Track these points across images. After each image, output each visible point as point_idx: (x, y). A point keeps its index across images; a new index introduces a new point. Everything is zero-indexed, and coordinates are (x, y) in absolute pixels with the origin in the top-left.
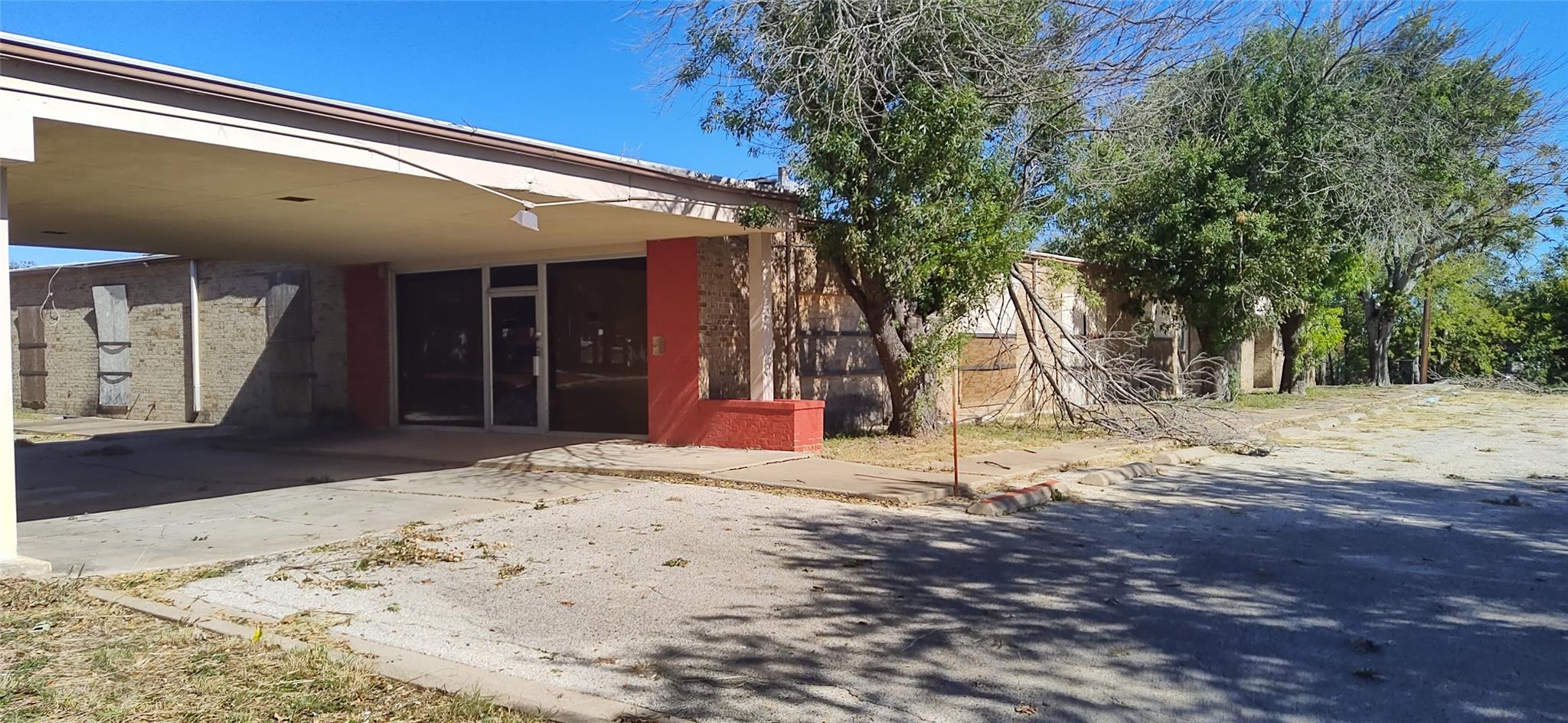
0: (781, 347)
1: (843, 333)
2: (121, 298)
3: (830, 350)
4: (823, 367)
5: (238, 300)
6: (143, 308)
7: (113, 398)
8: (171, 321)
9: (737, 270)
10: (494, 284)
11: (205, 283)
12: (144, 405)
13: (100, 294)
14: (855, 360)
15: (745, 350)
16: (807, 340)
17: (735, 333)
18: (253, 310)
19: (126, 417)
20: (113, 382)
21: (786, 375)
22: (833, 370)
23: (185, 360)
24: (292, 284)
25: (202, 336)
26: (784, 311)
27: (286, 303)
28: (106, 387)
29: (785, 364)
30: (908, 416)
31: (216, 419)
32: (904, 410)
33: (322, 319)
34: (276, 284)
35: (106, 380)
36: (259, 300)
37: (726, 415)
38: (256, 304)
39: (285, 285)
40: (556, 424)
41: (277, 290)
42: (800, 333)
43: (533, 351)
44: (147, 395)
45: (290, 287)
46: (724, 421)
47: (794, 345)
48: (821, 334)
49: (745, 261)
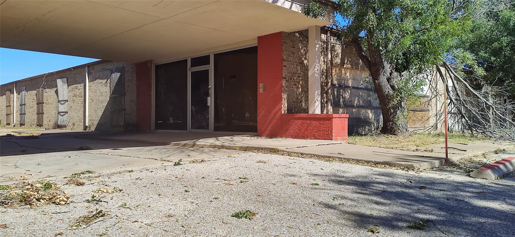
0: (323, 92)
1: (354, 88)
2: (65, 83)
3: (347, 95)
4: (344, 103)
5: (101, 81)
6: (72, 87)
7: (62, 122)
8: (80, 91)
9: (302, 51)
10: (192, 66)
11: (91, 75)
12: (70, 124)
13: (59, 82)
14: (359, 101)
15: (306, 90)
16: (336, 89)
17: (301, 82)
18: (105, 84)
19: (65, 129)
20: (62, 116)
21: (326, 105)
22: (348, 105)
23: (84, 106)
24: (118, 72)
25: (89, 96)
26: (325, 74)
27: (116, 80)
28: (60, 117)
29: (325, 100)
30: (392, 124)
31: (93, 129)
32: (390, 121)
33: (128, 86)
34: (113, 73)
35: (60, 114)
36: (107, 80)
37: (296, 122)
38: (107, 82)
39: (116, 73)
40: (217, 129)
41: (113, 75)
42: (333, 85)
43: (208, 95)
44: (72, 120)
45: (117, 74)
46: (296, 125)
47: (330, 91)
48: (342, 87)
49: (306, 47)
